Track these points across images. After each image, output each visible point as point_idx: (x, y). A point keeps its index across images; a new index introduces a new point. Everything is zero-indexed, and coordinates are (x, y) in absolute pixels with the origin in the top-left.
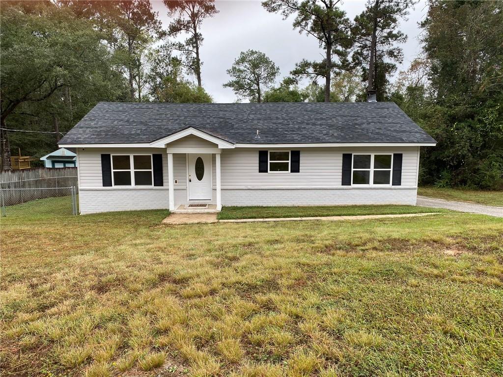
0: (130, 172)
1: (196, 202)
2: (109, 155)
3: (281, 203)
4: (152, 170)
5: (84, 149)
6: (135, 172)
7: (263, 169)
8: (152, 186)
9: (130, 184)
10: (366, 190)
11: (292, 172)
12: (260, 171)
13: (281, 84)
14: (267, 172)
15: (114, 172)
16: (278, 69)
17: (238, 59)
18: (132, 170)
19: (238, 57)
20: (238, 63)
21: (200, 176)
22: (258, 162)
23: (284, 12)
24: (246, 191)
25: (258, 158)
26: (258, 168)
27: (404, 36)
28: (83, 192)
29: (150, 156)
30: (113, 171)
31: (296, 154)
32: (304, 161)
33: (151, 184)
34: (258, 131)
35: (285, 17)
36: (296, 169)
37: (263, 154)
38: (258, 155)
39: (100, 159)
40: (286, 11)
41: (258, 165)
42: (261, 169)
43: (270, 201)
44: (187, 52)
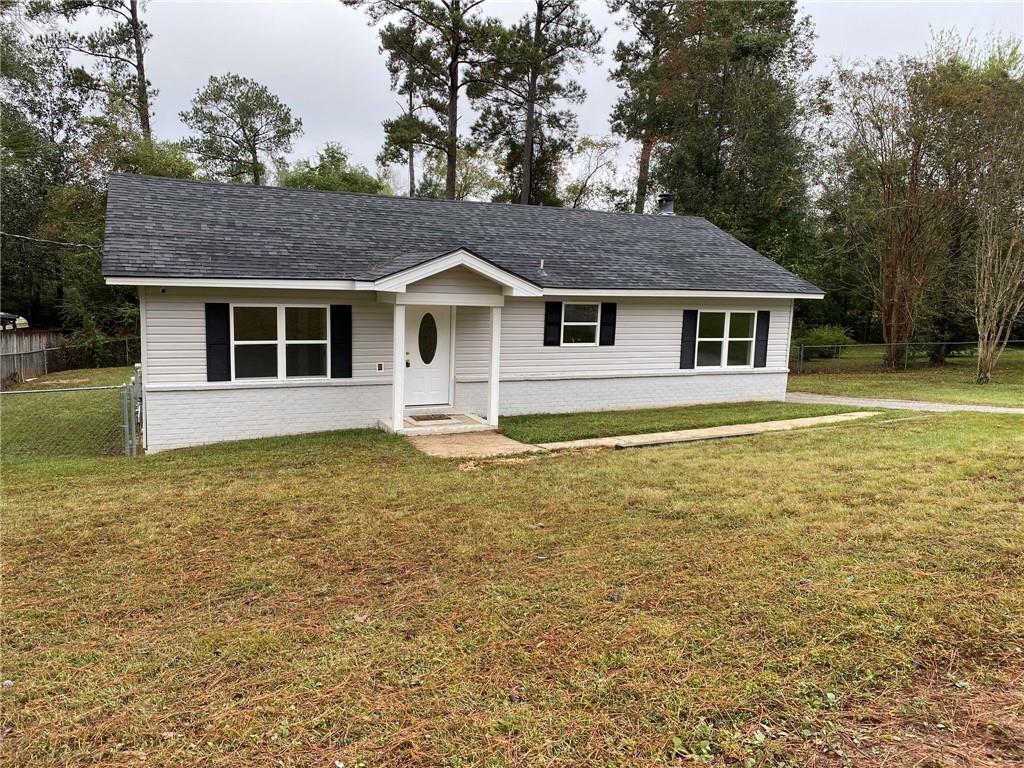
0: (275, 347)
1: (423, 411)
2: (227, 305)
3: (581, 405)
4: (328, 342)
5: (164, 289)
6: (289, 347)
7: (551, 340)
8: (328, 379)
9: (274, 374)
10: (719, 377)
11: (601, 344)
12: (547, 343)
13: (322, 158)
14: (558, 344)
15: (237, 347)
16: (299, 123)
17: (202, 91)
18: (282, 342)
19: (203, 85)
20: (203, 100)
21: (427, 354)
22: (542, 324)
23: (371, 9)
24: (522, 384)
25: (543, 318)
26: (542, 337)
27: (580, 92)
28: (156, 396)
29: (325, 309)
30: (233, 343)
31: (610, 309)
32: (624, 324)
33: (324, 374)
34: (542, 261)
35: (372, 20)
36: (608, 339)
37: (552, 308)
38: (543, 311)
39: (203, 314)
40: (376, 9)
41: (542, 330)
42: (548, 339)
43: (563, 403)
44: (113, 60)
